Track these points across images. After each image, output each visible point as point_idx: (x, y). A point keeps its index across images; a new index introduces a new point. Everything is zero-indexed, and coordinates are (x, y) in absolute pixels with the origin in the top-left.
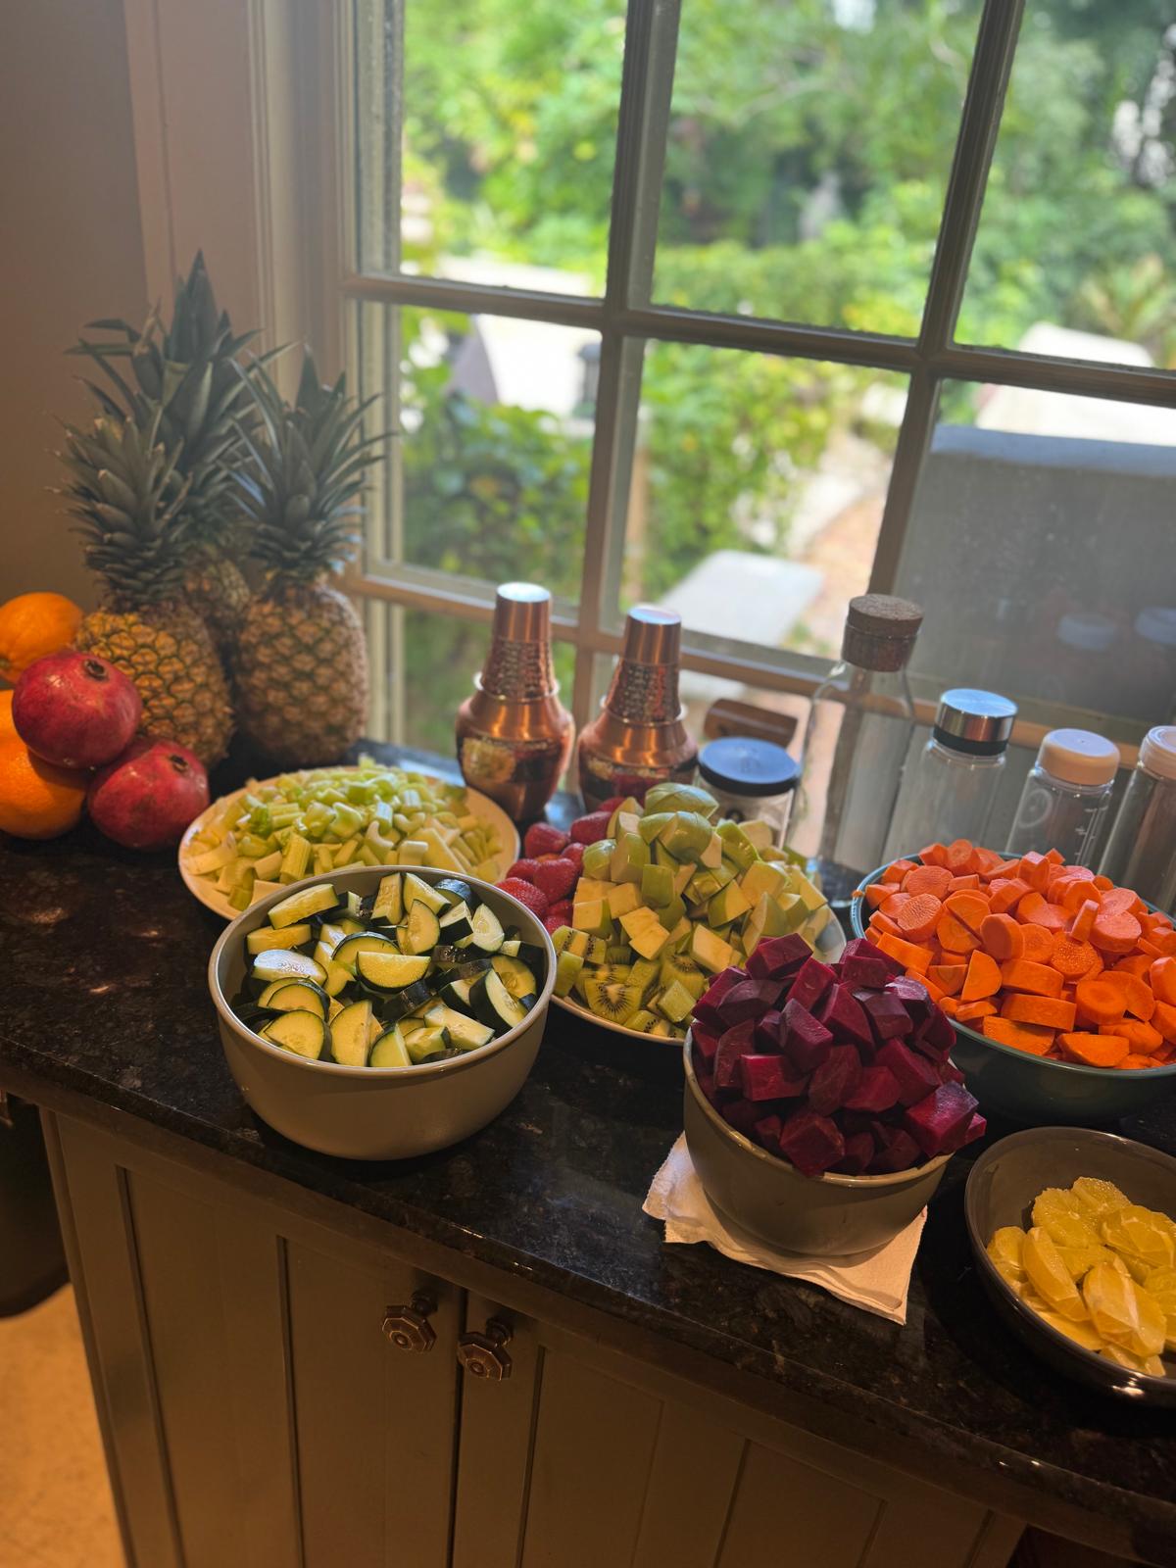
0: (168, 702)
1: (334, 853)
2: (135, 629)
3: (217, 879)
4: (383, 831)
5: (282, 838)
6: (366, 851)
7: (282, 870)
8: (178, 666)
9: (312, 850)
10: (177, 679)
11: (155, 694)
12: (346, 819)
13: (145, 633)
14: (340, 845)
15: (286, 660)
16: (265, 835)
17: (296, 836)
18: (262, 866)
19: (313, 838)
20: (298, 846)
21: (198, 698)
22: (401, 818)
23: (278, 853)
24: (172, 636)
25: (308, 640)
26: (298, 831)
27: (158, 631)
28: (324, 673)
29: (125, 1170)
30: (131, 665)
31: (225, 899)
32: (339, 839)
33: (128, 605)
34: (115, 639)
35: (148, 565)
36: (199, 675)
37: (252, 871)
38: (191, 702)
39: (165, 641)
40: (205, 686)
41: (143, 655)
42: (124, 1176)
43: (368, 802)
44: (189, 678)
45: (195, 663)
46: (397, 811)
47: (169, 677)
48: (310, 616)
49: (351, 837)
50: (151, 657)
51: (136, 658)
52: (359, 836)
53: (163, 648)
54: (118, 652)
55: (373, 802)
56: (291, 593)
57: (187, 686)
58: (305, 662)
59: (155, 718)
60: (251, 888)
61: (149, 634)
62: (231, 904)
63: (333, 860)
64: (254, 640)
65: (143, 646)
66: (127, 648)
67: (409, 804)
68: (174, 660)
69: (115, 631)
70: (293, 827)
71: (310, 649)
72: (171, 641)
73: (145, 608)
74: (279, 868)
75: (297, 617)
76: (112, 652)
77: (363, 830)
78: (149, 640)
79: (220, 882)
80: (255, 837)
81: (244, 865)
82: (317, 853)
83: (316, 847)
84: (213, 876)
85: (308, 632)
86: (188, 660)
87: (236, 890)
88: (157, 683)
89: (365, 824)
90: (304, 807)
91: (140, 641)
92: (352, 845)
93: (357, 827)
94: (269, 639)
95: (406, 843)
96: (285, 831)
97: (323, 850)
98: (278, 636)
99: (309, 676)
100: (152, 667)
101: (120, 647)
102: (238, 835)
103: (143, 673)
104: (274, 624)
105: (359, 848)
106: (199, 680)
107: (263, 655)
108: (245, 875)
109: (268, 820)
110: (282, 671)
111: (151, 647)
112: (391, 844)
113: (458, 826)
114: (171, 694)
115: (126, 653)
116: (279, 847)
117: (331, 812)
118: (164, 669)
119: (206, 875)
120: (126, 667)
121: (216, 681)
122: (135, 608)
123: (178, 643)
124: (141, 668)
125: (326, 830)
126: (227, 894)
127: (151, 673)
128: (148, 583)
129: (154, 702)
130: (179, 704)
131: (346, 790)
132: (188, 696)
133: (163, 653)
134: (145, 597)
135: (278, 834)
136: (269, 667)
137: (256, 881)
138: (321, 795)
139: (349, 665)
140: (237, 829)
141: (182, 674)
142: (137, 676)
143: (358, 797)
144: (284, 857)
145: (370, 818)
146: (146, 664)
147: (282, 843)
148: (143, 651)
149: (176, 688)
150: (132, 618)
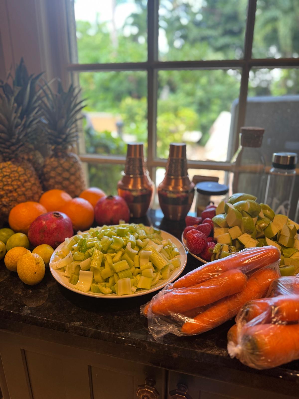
0: (23, 189)
1: (113, 257)
2: (10, 166)
3: (65, 271)
4: (133, 247)
5: (91, 252)
6: (126, 256)
7: (91, 266)
8: (25, 177)
9: (103, 257)
10: (26, 182)
11: (19, 187)
12: (117, 242)
13: (14, 167)
14: (115, 254)
15: (60, 174)
16: (84, 251)
17: (97, 250)
18: (82, 264)
19: (104, 252)
20: (97, 255)
21: (33, 188)
22: (139, 241)
23: (89, 259)
24: (23, 168)
25: (67, 168)
26: (97, 248)
27: (18, 167)
28: (73, 178)
29: (24, 350)
30: (10, 177)
31: (67, 280)
32: (115, 251)
33: (7, 159)
34: (4, 170)
35: (13, 144)
36: (33, 180)
37: (79, 266)
38: (31, 189)
39: (20, 169)
40: (34, 184)
41: (14, 174)
42: (24, 351)
43: (125, 235)
44: (29, 181)
45: (31, 176)
46: (137, 238)
47: (23, 181)
48: (67, 160)
49: (120, 250)
50: (16, 175)
51: (12, 175)
52: (123, 249)
53: (20, 171)
54: (5, 174)
55: (127, 235)
56: (60, 154)
57: (29, 184)
58: (66, 175)
59: (19, 195)
60: (78, 274)
61: (15, 168)
62: (70, 282)
63: (112, 260)
64: (49, 170)
65: (14, 171)
66: (8, 172)
67: (142, 235)
68: (24, 175)
69: (4, 167)
70: (95, 247)
71: (68, 170)
72: (22, 170)
73: (13, 160)
74: (90, 264)
75: (63, 161)
76: (3, 174)
77: (124, 247)
78: (15, 169)
79: (65, 272)
80: (80, 252)
81: (75, 264)
82: (106, 258)
83: (105, 255)
84: (63, 269)
85: (66, 165)
86: (29, 175)
87: (72, 275)
88: (19, 183)
89: (125, 244)
90: (99, 239)
91: (13, 169)
92: (120, 253)
93: (122, 245)
94: (54, 169)
95: (142, 251)
96: (92, 249)
97: (108, 256)
98: (57, 167)
99: (68, 179)
100: (17, 178)
101: (6, 172)
102: (73, 252)
103: (14, 180)
104: (55, 164)
105: (123, 254)
106: (33, 182)
107: (53, 174)
108: (76, 268)
109: (86, 244)
110: (59, 179)
111: (17, 171)
112: (136, 252)
113: (161, 244)
114: (24, 187)
115: (8, 174)
116: (90, 256)
117: (111, 239)
118: (22, 178)
119: (60, 269)
120: (8, 178)
121: (38, 182)
122: (10, 160)
123: (25, 170)
124: (13, 179)
125: (109, 248)
126: (68, 277)
127: (17, 180)
128: (13, 152)
129: (18, 190)
130: (27, 190)
131: (116, 231)
132: (30, 187)
133: (20, 173)
134: (13, 156)
135: (89, 251)
136: (54, 178)
137: (80, 271)
138: (107, 233)
139: (80, 176)
140: (73, 250)
141: (27, 180)
142: (12, 181)
143: (121, 234)
144: (92, 260)
145: (127, 241)
146: (15, 177)
147: (91, 254)
148: (14, 172)
149: (26, 184)
150: (9, 163)
